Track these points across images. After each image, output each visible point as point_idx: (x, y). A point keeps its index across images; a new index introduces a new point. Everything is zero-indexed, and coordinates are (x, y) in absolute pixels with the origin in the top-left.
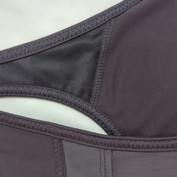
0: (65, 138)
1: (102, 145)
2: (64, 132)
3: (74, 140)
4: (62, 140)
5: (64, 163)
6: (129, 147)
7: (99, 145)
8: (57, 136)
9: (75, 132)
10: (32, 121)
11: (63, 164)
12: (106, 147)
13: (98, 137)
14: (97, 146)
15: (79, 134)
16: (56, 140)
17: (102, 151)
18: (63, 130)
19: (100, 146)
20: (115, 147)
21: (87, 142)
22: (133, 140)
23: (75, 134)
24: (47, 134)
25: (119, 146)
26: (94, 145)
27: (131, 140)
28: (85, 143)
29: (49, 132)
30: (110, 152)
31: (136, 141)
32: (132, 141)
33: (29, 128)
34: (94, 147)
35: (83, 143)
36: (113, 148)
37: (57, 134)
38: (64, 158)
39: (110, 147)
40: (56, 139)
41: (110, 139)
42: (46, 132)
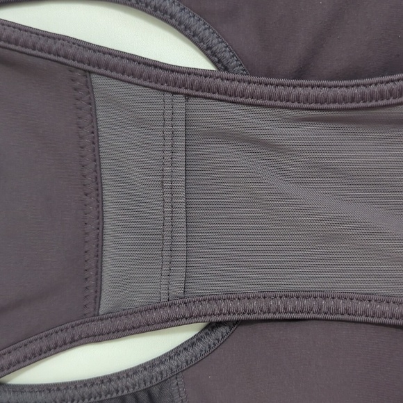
0: (96, 69)
1: (168, 85)
2: (96, 56)
3: (114, 74)
4: (90, 72)
5: (94, 120)
6: (218, 91)
7: (162, 84)
8: (80, 65)
9: (116, 56)
10: (31, 32)
11: (92, 121)
12: (177, 89)
13: (161, 68)
14: (158, 86)
15: (125, 61)
16: (78, 74)
17: (168, 95)
18: (93, 53)
19: (165, 87)
20: (192, 89)
21: (140, 77)
22: (227, 80)
23: (116, 60)
24: (61, 59)
25: (200, 88)
26: (153, 85)
27: (222, 79)
28: (136, 80)
29: (65, 57)
30: (182, 97)
31: (233, 80)
32: (225, 81)
33: (26, 47)
34: (152, 88)
35: (130, 78)
36: (189, 91)
37: (81, 61)
38: (94, 111)
39: (183, 90)
40: (80, 71)
41: (184, 73)
42: (58, 55)
